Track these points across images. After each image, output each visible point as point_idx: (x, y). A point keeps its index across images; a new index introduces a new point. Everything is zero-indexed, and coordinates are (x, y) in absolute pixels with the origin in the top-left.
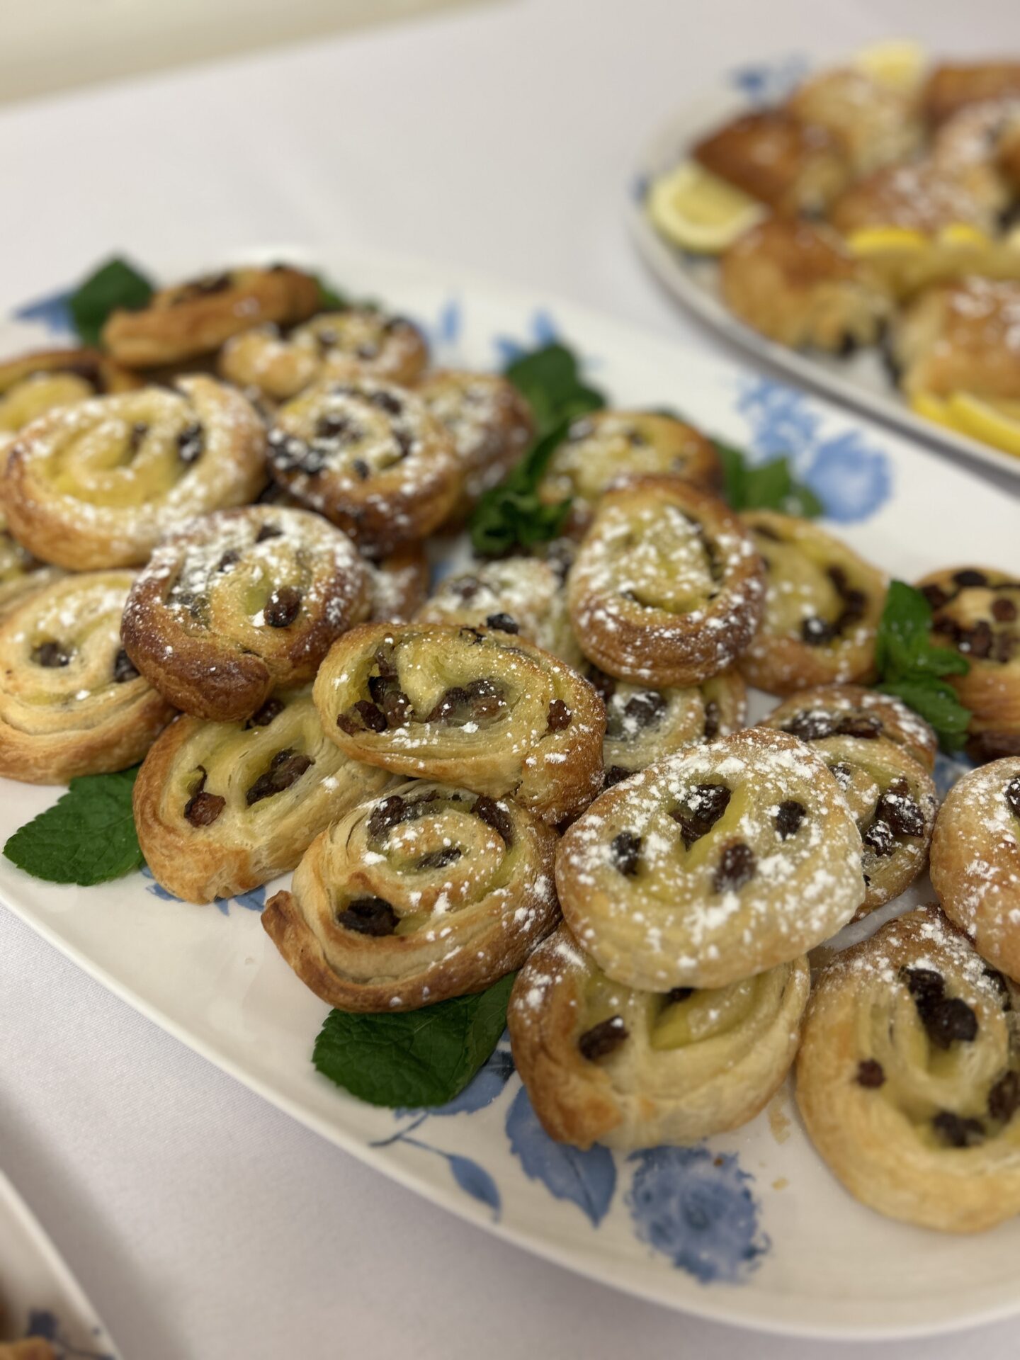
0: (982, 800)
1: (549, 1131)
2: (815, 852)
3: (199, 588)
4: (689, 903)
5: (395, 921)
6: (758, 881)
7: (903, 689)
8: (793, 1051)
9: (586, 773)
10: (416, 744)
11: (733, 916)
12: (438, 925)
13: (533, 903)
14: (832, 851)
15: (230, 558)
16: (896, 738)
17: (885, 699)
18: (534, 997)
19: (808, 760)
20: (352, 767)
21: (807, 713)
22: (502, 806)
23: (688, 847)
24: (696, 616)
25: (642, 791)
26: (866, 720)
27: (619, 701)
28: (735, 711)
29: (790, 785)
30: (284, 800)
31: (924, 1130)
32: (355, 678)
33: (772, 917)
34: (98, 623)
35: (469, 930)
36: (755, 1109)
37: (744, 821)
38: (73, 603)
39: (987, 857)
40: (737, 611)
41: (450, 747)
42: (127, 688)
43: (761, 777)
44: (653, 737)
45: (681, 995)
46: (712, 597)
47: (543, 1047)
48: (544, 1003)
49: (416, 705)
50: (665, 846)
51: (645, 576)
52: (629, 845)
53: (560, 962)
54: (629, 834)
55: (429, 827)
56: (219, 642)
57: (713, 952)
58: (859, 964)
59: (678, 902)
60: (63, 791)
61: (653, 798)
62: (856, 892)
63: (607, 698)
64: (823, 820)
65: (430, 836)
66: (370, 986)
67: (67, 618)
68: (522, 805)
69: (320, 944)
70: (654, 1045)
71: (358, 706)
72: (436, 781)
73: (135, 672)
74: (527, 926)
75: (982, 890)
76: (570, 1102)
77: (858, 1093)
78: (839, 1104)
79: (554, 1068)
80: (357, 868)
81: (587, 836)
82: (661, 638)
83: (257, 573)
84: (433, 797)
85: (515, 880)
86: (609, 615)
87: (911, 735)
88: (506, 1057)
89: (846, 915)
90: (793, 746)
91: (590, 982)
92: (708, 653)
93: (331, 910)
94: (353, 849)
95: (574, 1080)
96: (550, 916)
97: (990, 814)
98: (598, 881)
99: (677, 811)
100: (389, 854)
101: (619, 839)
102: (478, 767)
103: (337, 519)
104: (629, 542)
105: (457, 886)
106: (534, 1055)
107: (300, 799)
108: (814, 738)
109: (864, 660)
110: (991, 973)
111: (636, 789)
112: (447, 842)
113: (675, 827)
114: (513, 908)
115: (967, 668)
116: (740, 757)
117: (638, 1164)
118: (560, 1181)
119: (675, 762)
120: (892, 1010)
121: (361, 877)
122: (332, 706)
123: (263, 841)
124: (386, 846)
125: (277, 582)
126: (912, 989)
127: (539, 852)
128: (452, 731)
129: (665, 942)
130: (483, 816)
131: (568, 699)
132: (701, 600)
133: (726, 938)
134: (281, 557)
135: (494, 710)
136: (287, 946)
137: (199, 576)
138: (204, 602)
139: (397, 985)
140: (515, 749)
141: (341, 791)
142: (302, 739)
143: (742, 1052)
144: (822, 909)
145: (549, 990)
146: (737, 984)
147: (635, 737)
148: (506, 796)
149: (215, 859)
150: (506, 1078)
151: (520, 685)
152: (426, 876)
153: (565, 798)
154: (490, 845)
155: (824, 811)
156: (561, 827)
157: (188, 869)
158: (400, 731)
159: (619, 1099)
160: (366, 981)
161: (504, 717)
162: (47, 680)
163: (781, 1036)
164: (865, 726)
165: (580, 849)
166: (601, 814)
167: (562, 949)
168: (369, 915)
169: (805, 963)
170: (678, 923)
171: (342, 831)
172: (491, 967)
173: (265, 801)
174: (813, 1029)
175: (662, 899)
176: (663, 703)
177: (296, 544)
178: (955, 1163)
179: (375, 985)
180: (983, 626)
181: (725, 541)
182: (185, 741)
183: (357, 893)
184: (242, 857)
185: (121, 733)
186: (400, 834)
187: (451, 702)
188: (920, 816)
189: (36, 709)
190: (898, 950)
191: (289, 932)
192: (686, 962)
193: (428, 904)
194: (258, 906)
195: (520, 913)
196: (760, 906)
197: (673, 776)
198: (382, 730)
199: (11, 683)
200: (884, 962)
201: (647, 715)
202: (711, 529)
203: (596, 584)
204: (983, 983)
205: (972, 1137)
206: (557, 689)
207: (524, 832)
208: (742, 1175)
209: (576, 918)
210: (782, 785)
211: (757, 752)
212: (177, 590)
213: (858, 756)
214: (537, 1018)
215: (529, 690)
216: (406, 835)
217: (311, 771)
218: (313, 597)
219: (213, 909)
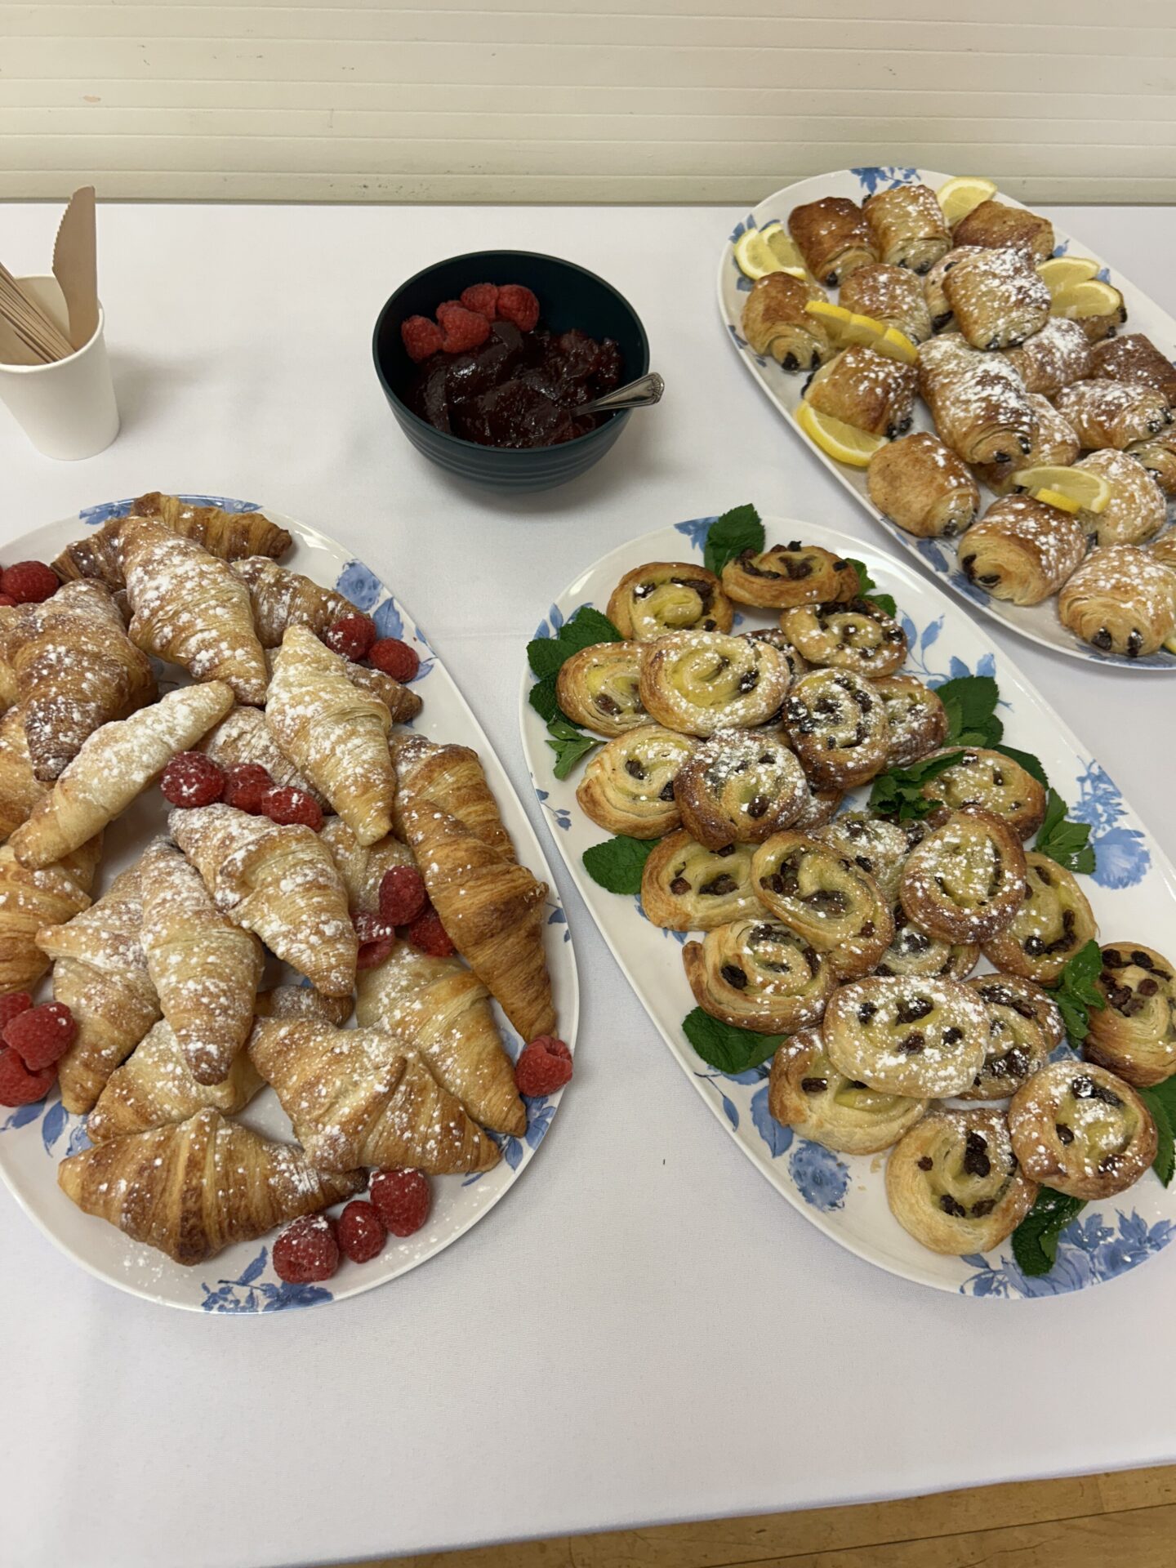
0: (1059, 1077)
1: (771, 1110)
2: (955, 1057)
3: (722, 775)
4: (883, 1049)
5: (745, 984)
6: (921, 1056)
7: (1062, 1000)
8: (898, 1137)
9: (867, 964)
10: (792, 908)
11: (900, 1065)
12: (764, 997)
13: (811, 1010)
14: (963, 1062)
15: (744, 766)
16: (1040, 1024)
17: (1049, 1001)
18: (793, 1051)
19: (980, 1014)
20: (755, 899)
21: (1002, 987)
22: (819, 957)
23: (897, 1025)
24: (967, 911)
25: (890, 987)
26: (1029, 1007)
27: (905, 932)
28: (965, 966)
29: (963, 1021)
30: (719, 900)
31: (936, 1198)
32: (778, 859)
33: (917, 1074)
34: (664, 764)
35: (777, 1007)
36: (867, 1152)
37: (929, 1027)
38: (656, 747)
39: (1040, 1105)
40: (990, 919)
41: (807, 918)
42: (665, 805)
43: (951, 1010)
44: (913, 960)
45: (860, 1085)
46: (983, 904)
47: (786, 1074)
48: (796, 1056)
49: (801, 890)
50: (886, 1018)
51: (953, 875)
52: (869, 1010)
53: (811, 1042)
54: (872, 1005)
55: (779, 949)
56: (721, 811)
57: (882, 1075)
58: (951, 1117)
59: (879, 1047)
60: (613, 837)
61: (893, 993)
62: (964, 1085)
63: (899, 928)
64: (968, 1045)
65: (778, 955)
66: (721, 1007)
67: (651, 754)
68: (829, 961)
69: (708, 977)
70: (835, 1099)
71: (773, 876)
72: (793, 928)
73: (673, 798)
74: (804, 1019)
75: (1027, 1116)
76: (788, 1103)
77: (916, 1168)
78: (905, 1168)
79: (786, 1085)
80: (738, 952)
81: (852, 995)
82: (942, 914)
83: (754, 781)
84: (787, 935)
85: (808, 996)
86: (922, 887)
87: (1050, 1026)
88: (765, 1069)
89: (954, 1092)
90: (977, 1003)
91: (821, 1058)
92: (963, 934)
93: (719, 965)
94: (740, 941)
95: (794, 1095)
96: (817, 1019)
97: (1057, 1085)
98: (847, 1018)
99: (901, 1005)
100: (755, 952)
101: (866, 1005)
102: (817, 935)
103: (805, 761)
104: (955, 850)
105: (781, 984)
106: (780, 1075)
107: (725, 903)
108: (996, 1002)
109: (1053, 973)
110: (1012, 1155)
111: (887, 984)
112: (785, 961)
113: (896, 1012)
114: (801, 1007)
115: (1104, 1007)
116: (946, 995)
117: (804, 1145)
118: (766, 1133)
119: (914, 981)
120: (954, 1145)
121: (739, 957)
122: (760, 871)
123: (700, 915)
124: (756, 948)
125: (761, 790)
126: (969, 1141)
127: (826, 988)
128: (812, 912)
129: (863, 1060)
130: (807, 957)
131: (877, 923)
132: (975, 903)
133: (891, 1073)
134: (769, 777)
135: (837, 912)
136: (692, 969)
137: (724, 768)
138: (723, 785)
139: (734, 1013)
140: (838, 936)
141: (745, 908)
142: (737, 872)
143: (877, 1124)
144: (943, 1084)
145: (800, 1051)
146: (888, 1095)
147: (903, 955)
148: (823, 953)
149: (674, 913)
150: (761, 1079)
151: (857, 905)
152: (768, 972)
153: (851, 970)
154: (805, 973)
155: (971, 1042)
156: (845, 982)
157: (662, 911)
158: (788, 899)
159: (809, 1113)
160: (720, 1003)
161: (840, 918)
162: (630, 783)
163: (895, 1127)
164: (1027, 1009)
165: (846, 999)
166: (864, 988)
167: (815, 1038)
168: (735, 976)
169: (926, 1103)
170: (874, 1055)
171: (738, 928)
172: (779, 1028)
173: (708, 896)
174: (912, 1133)
175: (871, 1040)
176: (927, 945)
177: (779, 772)
178: (941, 1217)
179: (724, 1007)
180: (1128, 989)
181: (1008, 875)
182: (683, 847)
183: (734, 962)
184: (688, 916)
185: (653, 825)
186: (765, 946)
187: (819, 898)
188: (1026, 1068)
189: (620, 795)
190: (974, 1122)
191: (696, 964)
192: (868, 1072)
193: (764, 985)
194: (682, 940)
195: (804, 1012)
196: (915, 1067)
197: (909, 987)
198: (779, 892)
199: (612, 776)
200: (963, 1123)
201: (917, 947)
202: (1005, 864)
203: (924, 865)
204: (1006, 1158)
205: (955, 1212)
206: (874, 915)
207: (823, 976)
208: (847, 1175)
209: (828, 1028)
210: (959, 1019)
211: (957, 997)
212: (711, 770)
213: (1013, 1023)
214: (790, 1060)
215: (861, 910)
216: (767, 948)
217: (736, 892)
218: (775, 806)
219: (660, 931)
